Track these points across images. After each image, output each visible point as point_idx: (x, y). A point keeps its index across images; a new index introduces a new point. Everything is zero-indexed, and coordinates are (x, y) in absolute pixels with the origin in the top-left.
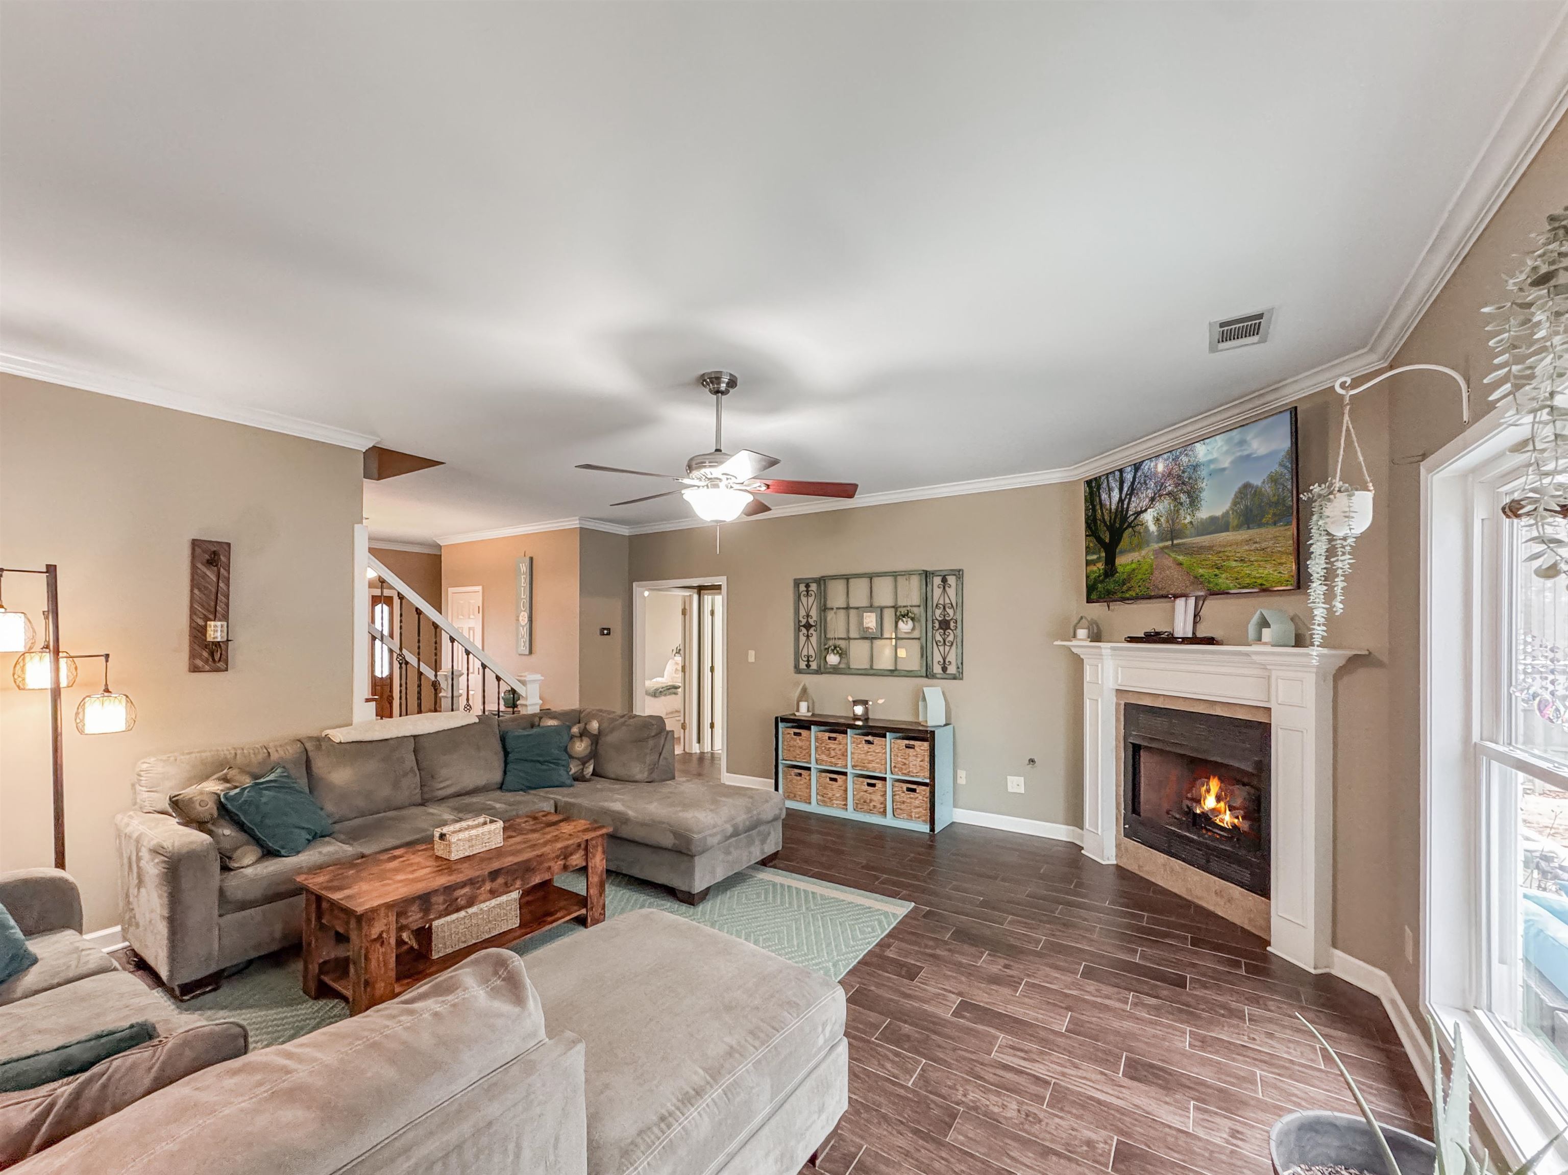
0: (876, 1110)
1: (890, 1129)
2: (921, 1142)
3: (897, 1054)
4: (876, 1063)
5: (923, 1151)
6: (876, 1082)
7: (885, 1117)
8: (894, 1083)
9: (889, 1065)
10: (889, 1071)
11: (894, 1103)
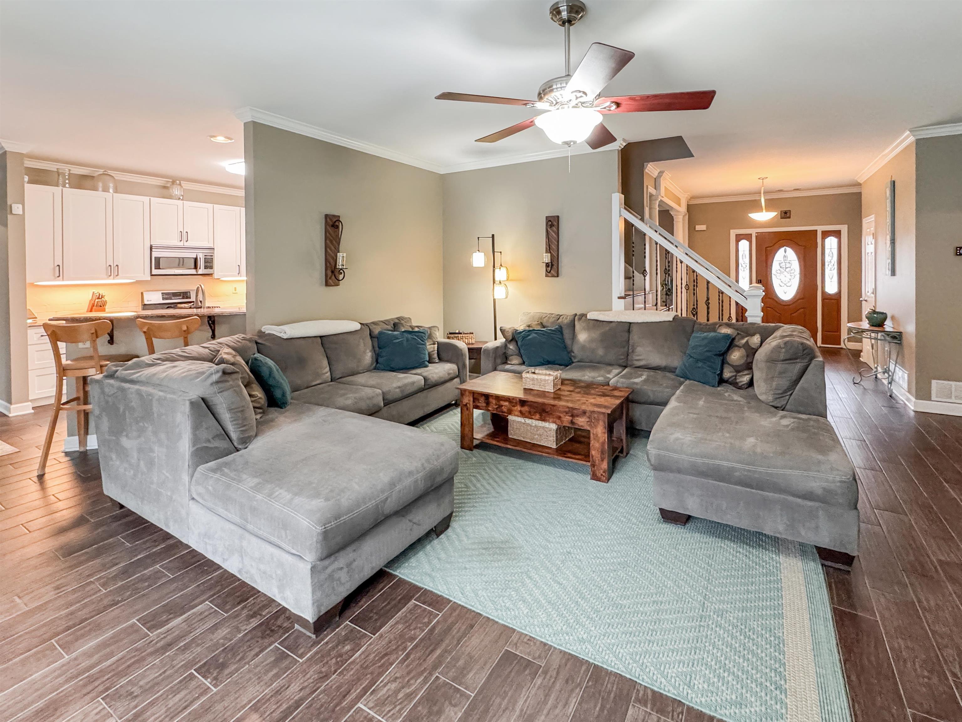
0: (335, 671)
1: (311, 681)
2: (285, 706)
3: (409, 697)
4: (398, 675)
5: (275, 707)
6: (372, 673)
7: (326, 677)
8: (365, 691)
9: (393, 686)
10: (385, 686)
11: (339, 688)
